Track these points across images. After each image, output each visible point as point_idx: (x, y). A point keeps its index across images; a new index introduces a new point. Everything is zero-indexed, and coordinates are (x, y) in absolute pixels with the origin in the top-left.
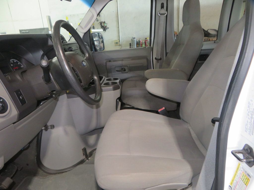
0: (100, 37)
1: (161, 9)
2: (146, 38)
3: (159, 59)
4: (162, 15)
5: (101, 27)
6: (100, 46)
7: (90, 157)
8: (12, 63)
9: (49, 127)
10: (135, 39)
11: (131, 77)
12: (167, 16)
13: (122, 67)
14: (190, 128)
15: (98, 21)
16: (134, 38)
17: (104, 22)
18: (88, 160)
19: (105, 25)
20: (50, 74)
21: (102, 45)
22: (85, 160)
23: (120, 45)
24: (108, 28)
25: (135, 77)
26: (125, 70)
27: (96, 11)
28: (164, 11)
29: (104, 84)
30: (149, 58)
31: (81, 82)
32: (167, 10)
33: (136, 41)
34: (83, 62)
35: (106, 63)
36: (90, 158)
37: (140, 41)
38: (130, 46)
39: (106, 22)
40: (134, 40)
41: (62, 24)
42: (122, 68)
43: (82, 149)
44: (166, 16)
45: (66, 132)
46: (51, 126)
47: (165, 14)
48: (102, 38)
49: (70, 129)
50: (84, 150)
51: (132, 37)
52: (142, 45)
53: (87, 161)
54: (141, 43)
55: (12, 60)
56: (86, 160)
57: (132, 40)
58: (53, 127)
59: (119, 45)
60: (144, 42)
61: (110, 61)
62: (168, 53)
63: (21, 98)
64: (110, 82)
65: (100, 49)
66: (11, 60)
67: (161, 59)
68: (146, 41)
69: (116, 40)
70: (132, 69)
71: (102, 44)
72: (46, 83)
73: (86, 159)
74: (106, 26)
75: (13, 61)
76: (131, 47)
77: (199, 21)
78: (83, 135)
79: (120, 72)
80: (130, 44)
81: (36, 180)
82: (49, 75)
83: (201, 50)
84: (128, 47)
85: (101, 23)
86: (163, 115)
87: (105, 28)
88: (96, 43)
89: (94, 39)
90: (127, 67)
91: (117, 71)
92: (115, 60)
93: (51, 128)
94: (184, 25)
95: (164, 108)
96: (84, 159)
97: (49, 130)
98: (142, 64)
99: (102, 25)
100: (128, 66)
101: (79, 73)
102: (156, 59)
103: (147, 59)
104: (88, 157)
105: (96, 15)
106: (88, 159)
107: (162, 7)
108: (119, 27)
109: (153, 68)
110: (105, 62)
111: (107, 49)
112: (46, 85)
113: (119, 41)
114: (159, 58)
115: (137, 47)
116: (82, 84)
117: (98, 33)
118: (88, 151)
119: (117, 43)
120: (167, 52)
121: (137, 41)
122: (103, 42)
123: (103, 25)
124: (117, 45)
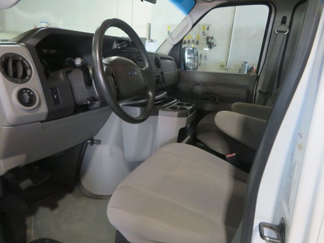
0: (195, 53)
1: (281, 24)
3: (264, 93)
4: (280, 34)
5: (207, 44)
8: (68, 62)
10: (247, 64)
13: (212, 95)
15: (205, 35)
16: (246, 63)
17: (212, 38)
19: (213, 41)
23: (226, 69)
24: (216, 46)
26: (215, 100)
27: (192, 19)
29: (170, 108)
30: (250, 89)
32: (290, 27)
33: (248, 67)
35: (193, 87)
37: (253, 68)
38: (240, 72)
39: (214, 38)
40: (245, 66)
42: (212, 97)
44: (286, 36)
46: (97, 140)
47: (286, 32)
51: (244, 62)
54: (254, 71)
55: (70, 58)
57: (243, 65)
58: (99, 142)
59: (224, 68)
63: (55, 97)
66: (68, 59)
67: (266, 93)
69: (222, 62)
72: (87, 88)
74: (214, 43)
75: (71, 60)
80: (240, 70)
81: (69, 197)
85: (208, 38)
87: (211, 45)
90: (218, 96)
92: (204, 85)
93: (97, 144)
95: (234, 154)
98: (239, 96)
99: (208, 41)
100: (220, 94)
102: (260, 91)
103: (248, 91)
107: (284, 21)
108: (229, 46)
113: (226, 64)
119: (222, 66)
121: (250, 67)
124: (223, 68)
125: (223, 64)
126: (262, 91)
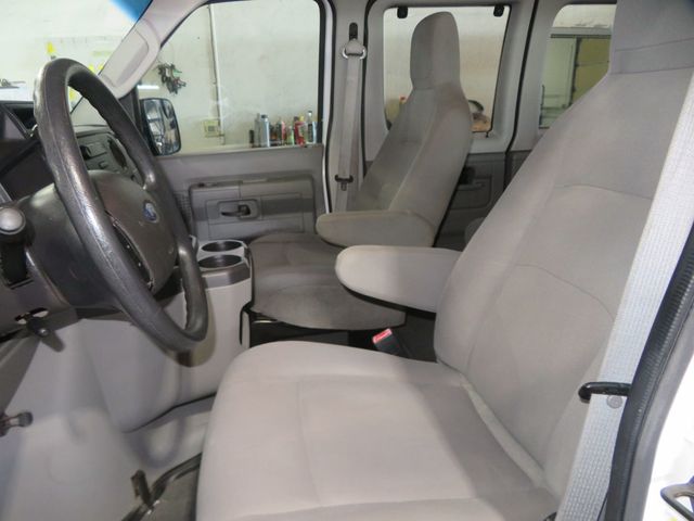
0: (168, 111)
1: (350, 39)
2: (296, 119)
3: (346, 180)
4: (351, 58)
5: (163, 81)
6: (166, 138)
7: (156, 499)
9: (13, 421)
10: (266, 120)
11: (267, 232)
12: (365, 61)
13: (241, 203)
14: (467, 386)
16: (263, 117)
17: (172, 67)
18: (152, 508)
19: (175, 75)
20: (28, 254)
21: (171, 135)
22: (142, 510)
23: (220, 135)
24: (184, 85)
25: (280, 231)
26: (248, 212)
27: (156, 34)
28: (356, 46)
29: (201, 264)
30: (316, 177)
31: (148, 279)
32: (365, 43)
33: (270, 125)
34: (148, 206)
35: (190, 192)
36: (157, 502)
37: (280, 126)
38: (252, 141)
39: (176, 68)
40: (264, 123)
41: (70, 72)
42: (240, 207)
43: (133, 478)
44: (362, 62)
45: (76, 433)
46: (19, 416)
47: (361, 55)
48: (173, 113)
49: (89, 419)
50: (139, 479)
51: (258, 115)
52: (286, 137)
53: (149, 512)
54: (283, 132)
56: (145, 512)
57: (257, 122)
58: (26, 419)
59: (218, 136)
60: (291, 127)
61: (202, 185)
62: (371, 162)
64: (218, 255)
65: (168, 146)
67: (351, 180)
68: (297, 125)
69: (209, 121)
70: (268, 208)
71: (173, 131)
72: (9, 285)
73: (145, 507)
74: (178, 79)
76: (257, 144)
77: (459, 81)
78: (135, 430)
79: (234, 219)
80: (252, 133)
82: (25, 257)
83: (469, 155)
84: (245, 145)
85: (162, 69)
86: (388, 351)
87: (173, 85)
88: (154, 128)
89: (149, 118)
90: (253, 202)
91: (224, 214)
92: (218, 183)
93: (22, 425)
94: (415, 89)
95: (388, 332)
96: (138, 510)
97: (11, 432)
98: (298, 195)
99: (164, 76)
100: (259, 199)
101: (137, 247)
102: (337, 178)
103: (312, 180)
104: (152, 499)
105: (157, 46)
106: (150, 506)
107: (353, 35)
109: (330, 211)
110: (185, 187)
111: (188, 148)
112: (8, 289)
113: (219, 124)
114: (348, 177)
115: (272, 145)
116: (150, 283)
117: (162, 100)
118: (151, 479)
119: (211, 129)
120: (367, 159)
121: (274, 124)
122: (174, 125)
123: (168, 75)
124: (212, 134)
125: (211, 124)
126: (341, 176)
